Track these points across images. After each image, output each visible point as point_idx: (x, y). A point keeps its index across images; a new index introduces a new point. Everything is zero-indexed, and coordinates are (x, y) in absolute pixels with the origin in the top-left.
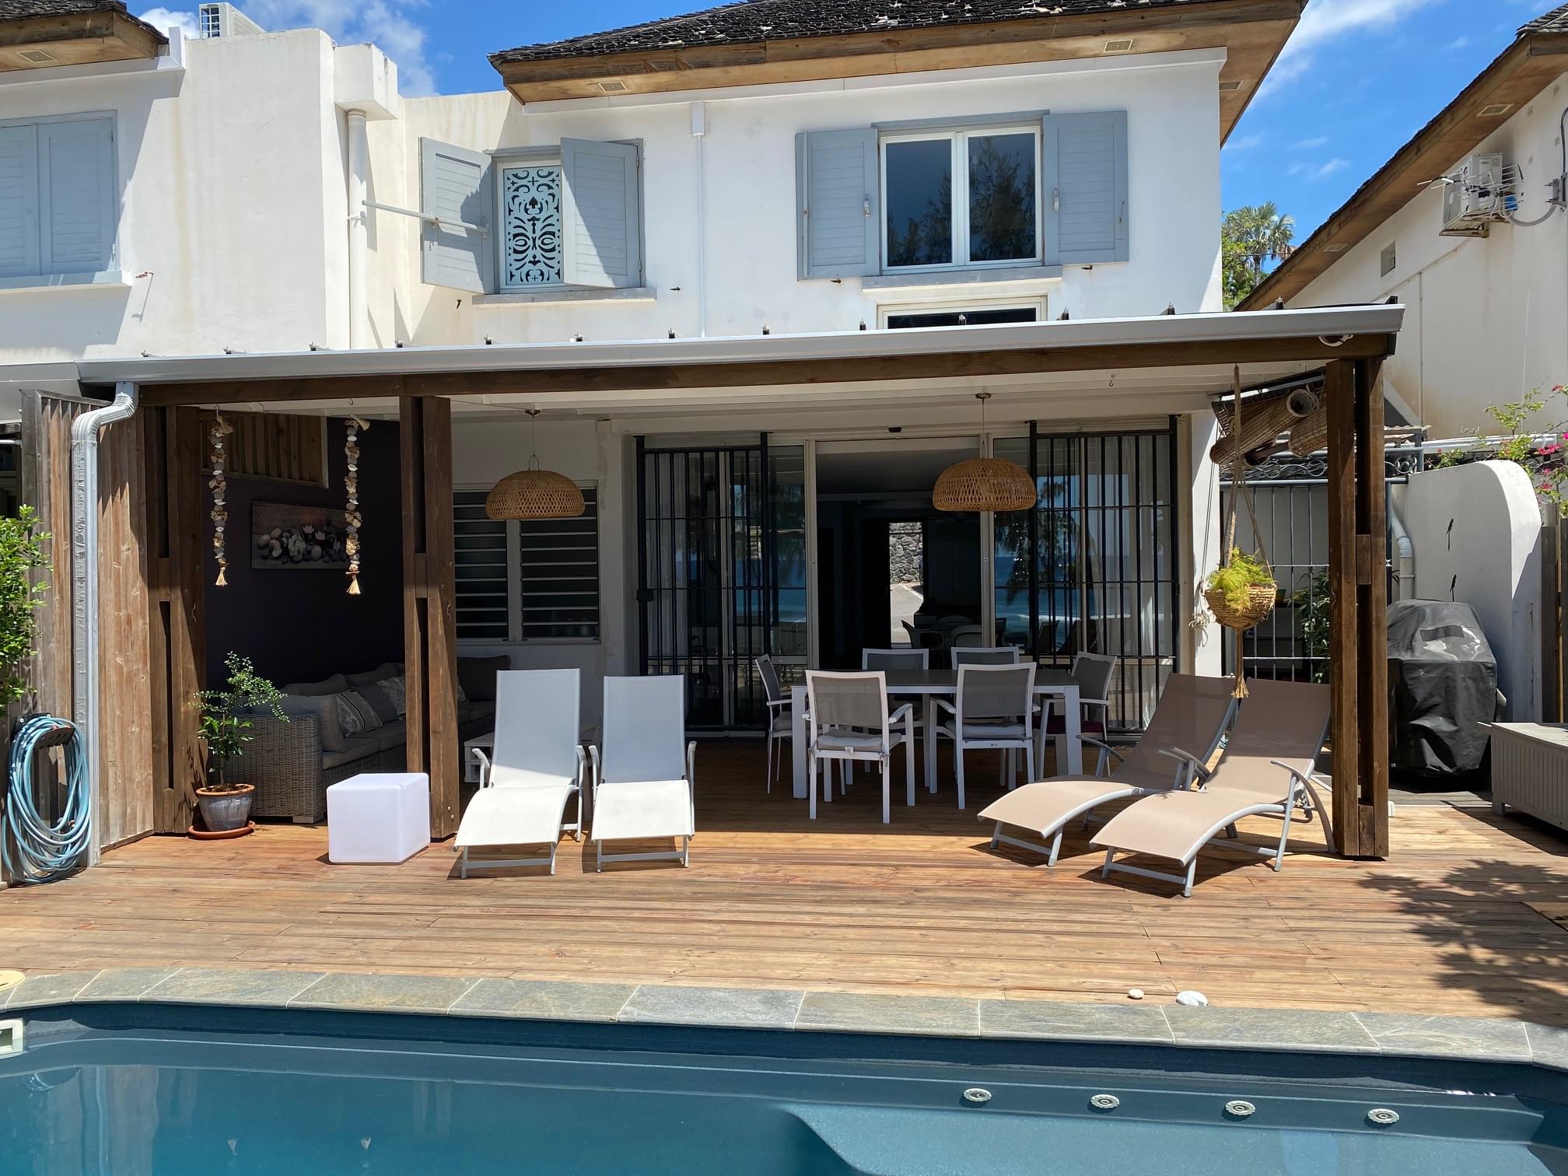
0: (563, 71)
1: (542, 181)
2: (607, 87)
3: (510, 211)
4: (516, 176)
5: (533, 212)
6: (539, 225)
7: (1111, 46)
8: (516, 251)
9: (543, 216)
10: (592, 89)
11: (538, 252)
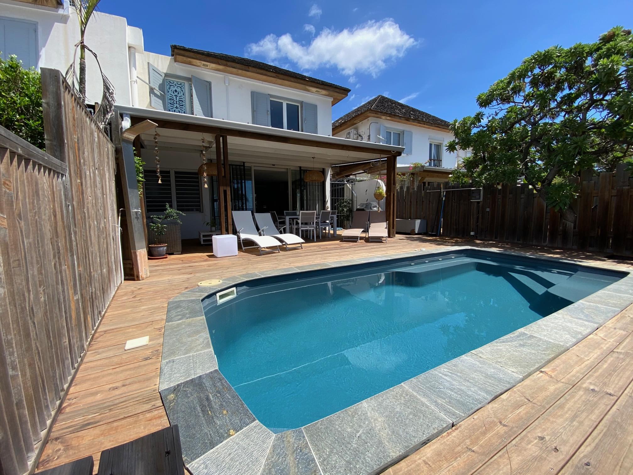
0: (194, 57)
1: (178, 85)
2: (204, 65)
3: (168, 92)
4: (170, 82)
5: (176, 94)
6: (178, 98)
7: (317, 91)
8: (170, 104)
9: (179, 95)
10: (199, 64)
11: (178, 106)
